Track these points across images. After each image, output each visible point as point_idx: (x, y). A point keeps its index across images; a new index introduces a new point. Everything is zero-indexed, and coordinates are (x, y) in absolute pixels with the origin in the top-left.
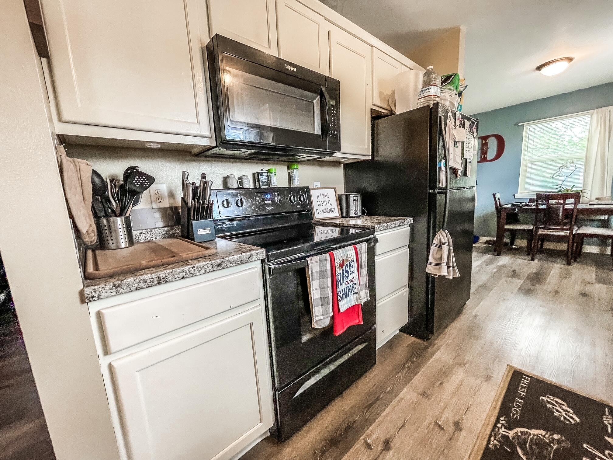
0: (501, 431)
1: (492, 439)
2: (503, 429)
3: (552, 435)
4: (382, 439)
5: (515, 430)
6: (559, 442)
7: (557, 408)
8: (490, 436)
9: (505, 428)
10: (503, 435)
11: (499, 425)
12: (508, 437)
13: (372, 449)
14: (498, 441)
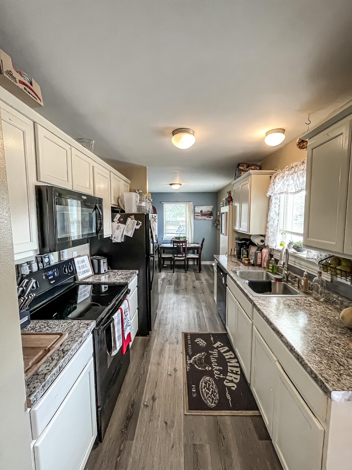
0: (189, 362)
1: (187, 367)
2: (189, 361)
3: (201, 354)
4: (151, 397)
5: (192, 359)
6: (204, 355)
7: (200, 342)
8: (186, 366)
9: (189, 360)
10: (190, 363)
11: (187, 360)
12: (191, 363)
13: (148, 406)
14: (189, 367)
